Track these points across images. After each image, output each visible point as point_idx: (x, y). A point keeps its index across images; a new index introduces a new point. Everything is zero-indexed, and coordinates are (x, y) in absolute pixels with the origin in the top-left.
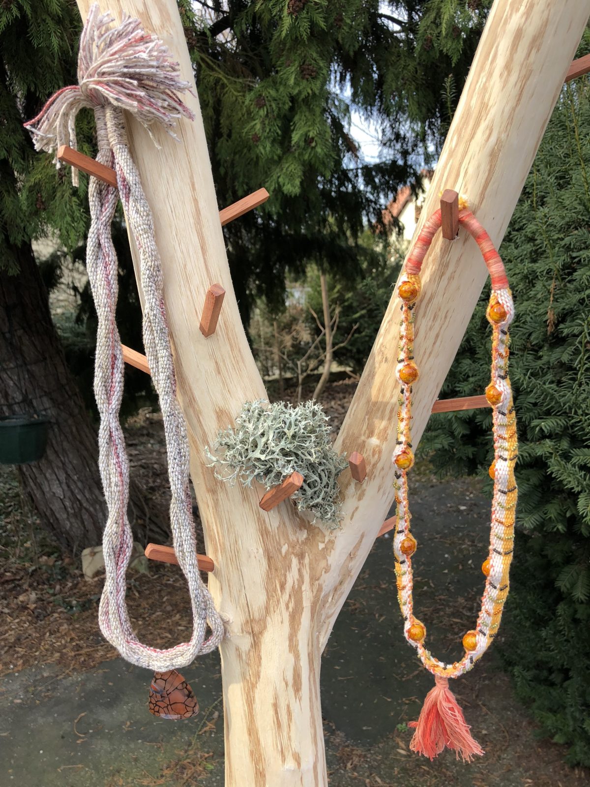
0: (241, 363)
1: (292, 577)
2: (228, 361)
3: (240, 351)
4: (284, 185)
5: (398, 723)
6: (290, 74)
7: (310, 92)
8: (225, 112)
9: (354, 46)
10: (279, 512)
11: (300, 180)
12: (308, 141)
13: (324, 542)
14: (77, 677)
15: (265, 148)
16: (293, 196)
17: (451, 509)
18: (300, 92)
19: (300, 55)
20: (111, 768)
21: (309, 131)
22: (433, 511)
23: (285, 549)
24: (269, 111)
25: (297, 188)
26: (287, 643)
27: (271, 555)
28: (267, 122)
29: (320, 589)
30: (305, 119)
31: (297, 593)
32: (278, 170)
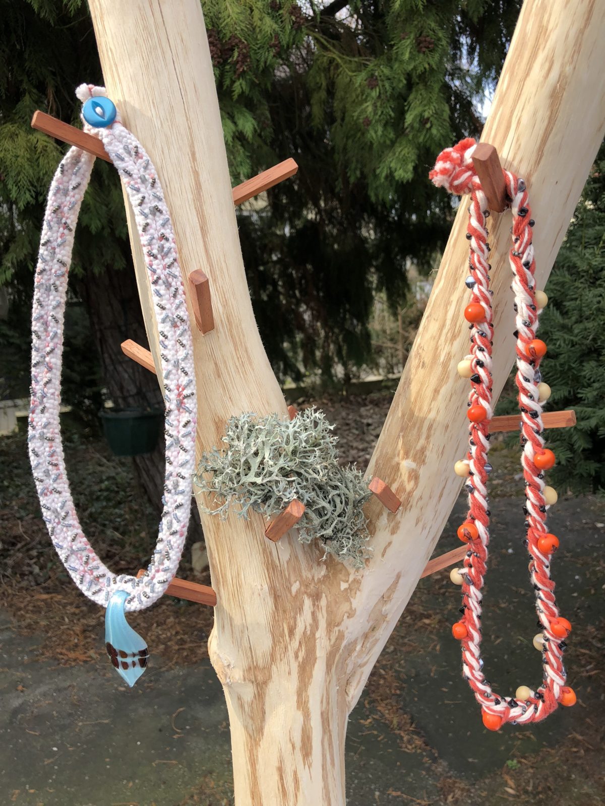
0: (247, 366)
1: (303, 621)
2: (230, 363)
3: (246, 351)
4: (396, 170)
5: (508, 759)
6: (405, 48)
7: (427, 66)
8: (339, 94)
9: (479, 12)
10: (290, 543)
11: (413, 164)
12: (423, 121)
13: (347, 581)
14: (179, 671)
15: (376, 132)
16: (405, 181)
17: (586, 526)
18: (415, 68)
19: (416, 26)
20: (204, 768)
21: (424, 111)
22: (566, 527)
23: (295, 587)
24: (382, 92)
25: (409, 173)
26: (295, 698)
27: (279, 593)
28: (379, 104)
29: (341, 636)
30: (420, 97)
31: (309, 640)
32: (391, 154)
